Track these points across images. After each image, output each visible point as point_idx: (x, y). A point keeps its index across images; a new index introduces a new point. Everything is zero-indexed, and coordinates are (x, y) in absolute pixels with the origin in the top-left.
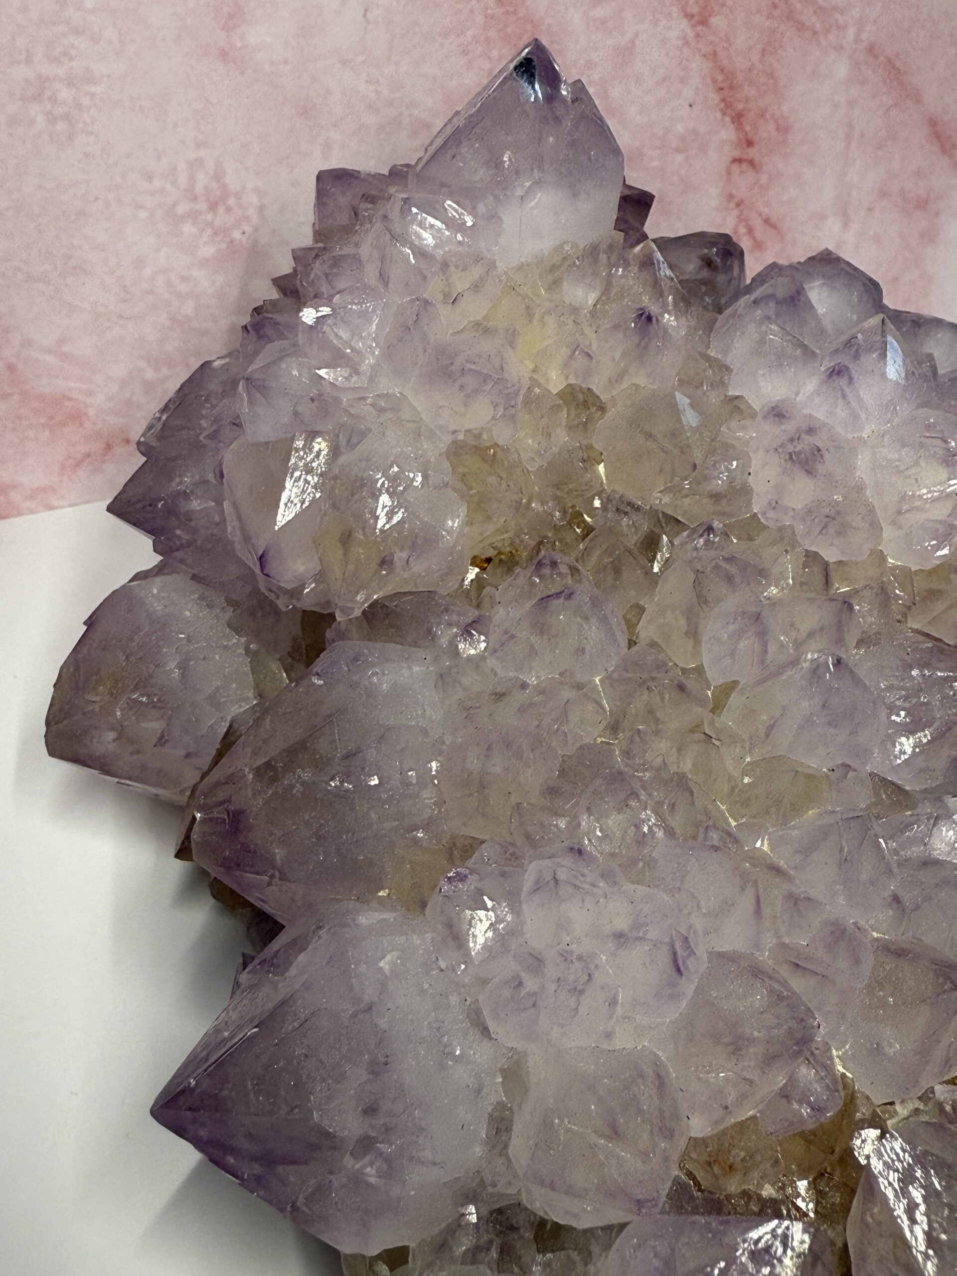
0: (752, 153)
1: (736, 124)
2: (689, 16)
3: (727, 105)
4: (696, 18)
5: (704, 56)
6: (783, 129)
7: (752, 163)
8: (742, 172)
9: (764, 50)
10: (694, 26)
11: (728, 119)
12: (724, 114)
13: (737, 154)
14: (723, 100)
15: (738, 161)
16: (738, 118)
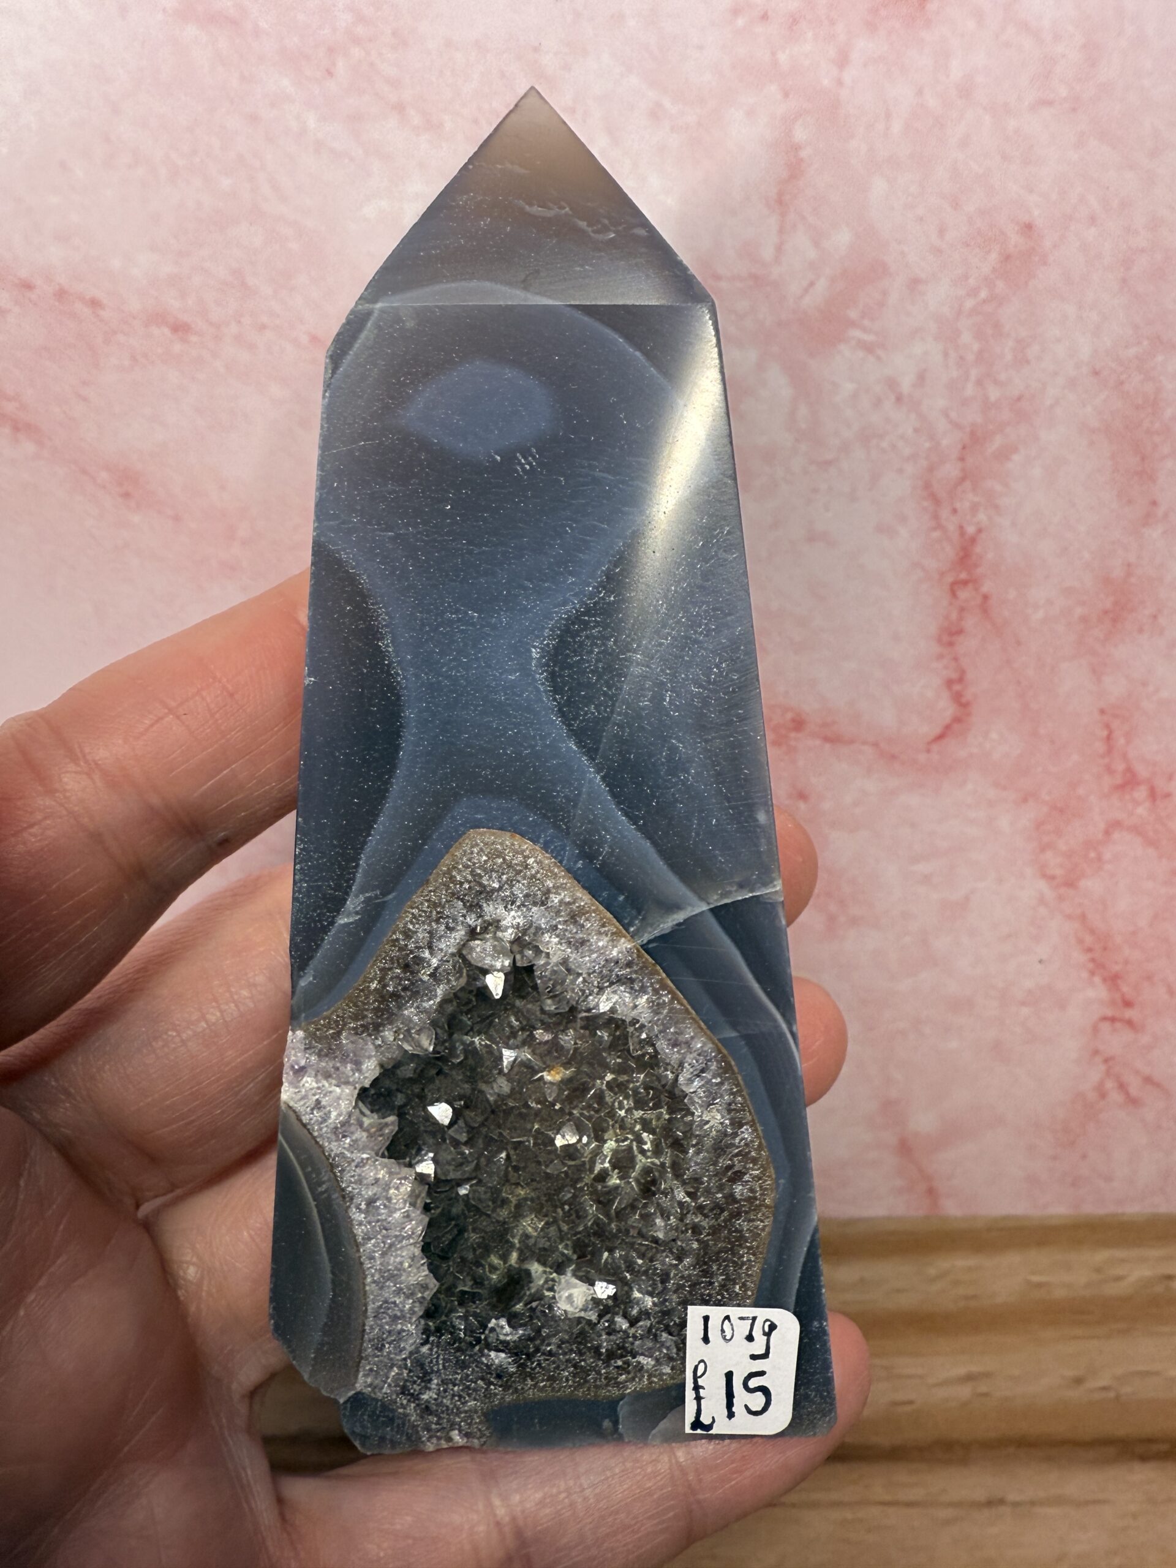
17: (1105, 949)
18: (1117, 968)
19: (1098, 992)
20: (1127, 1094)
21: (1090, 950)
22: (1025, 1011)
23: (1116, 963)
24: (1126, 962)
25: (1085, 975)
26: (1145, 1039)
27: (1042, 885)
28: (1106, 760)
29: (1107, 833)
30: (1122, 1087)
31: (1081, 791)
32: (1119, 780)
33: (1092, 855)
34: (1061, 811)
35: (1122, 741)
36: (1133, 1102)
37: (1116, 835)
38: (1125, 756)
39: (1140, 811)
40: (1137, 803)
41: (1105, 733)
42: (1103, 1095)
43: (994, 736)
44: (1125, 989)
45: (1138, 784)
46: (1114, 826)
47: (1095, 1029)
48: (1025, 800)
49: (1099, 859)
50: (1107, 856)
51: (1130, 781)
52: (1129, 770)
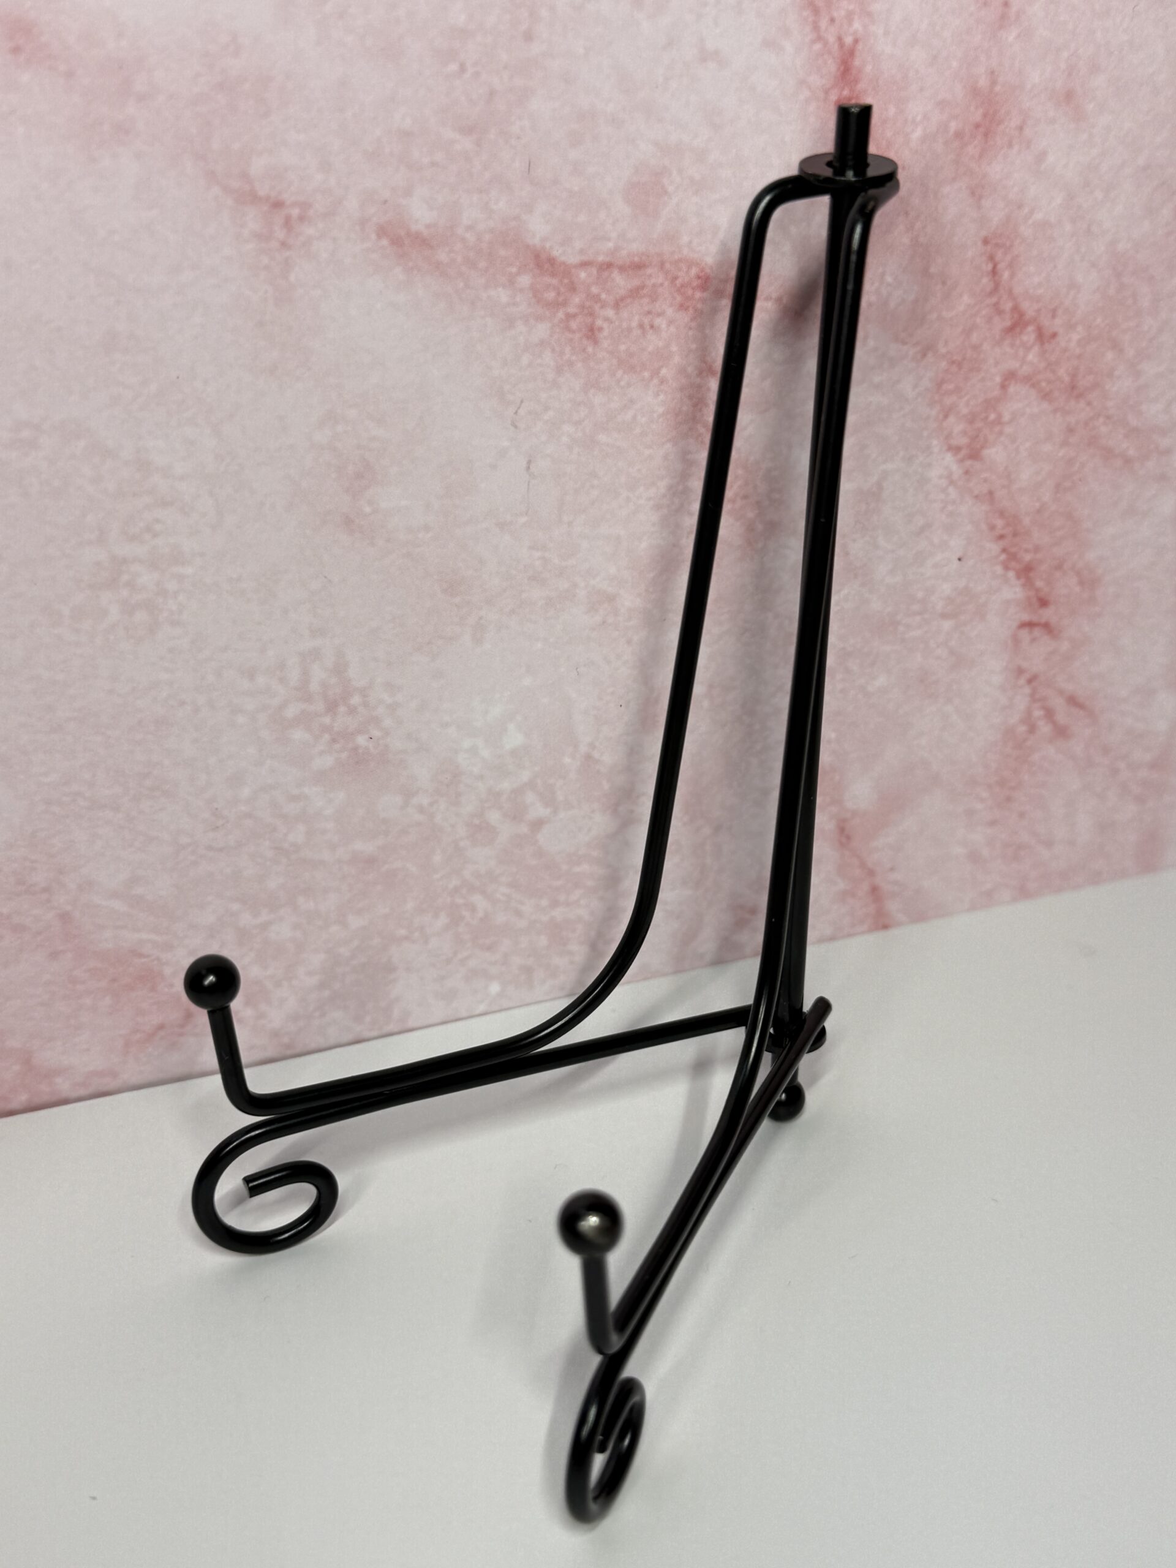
0: (1047, 614)
1: (1023, 580)
2: (956, 450)
3: (1010, 557)
4: (964, 452)
5: (977, 497)
6: (1089, 581)
7: (1047, 627)
8: (1033, 640)
9: (1058, 486)
10: (962, 461)
11: (1011, 574)
12: (1007, 568)
13: (1026, 617)
14: (1004, 550)
15: (1030, 625)
16: (1026, 572)
17: (1015, 534)
18: (1028, 557)
19: (1013, 591)
20: (1054, 723)
21: (1001, 537)
22: (947, 625)
23: (1027, 551)
24: (1037, 549)
25: (999, 569)
26: (1065, 646)
27: (949, 458)
28: (994, 300)
29: (1003, 387)
30: (1049, 714)
31: (975, 338)
32: (1008, 323)
33: (992, 416)
34: (960, 365)
35: (1006, 275)
36: (1062, 732)
37: (1012, 389)
38: (1010, 292)
39: (1031, 357)
40: (1028, 349)
41: (990, 266)
42: (1032, 729)
43: (889, 279)
44: (1039, 584)
45: (1026, 324)
46: (1010, 376)
47: (1016, 640)
48: (924, 355)
49: (999, 421)
50: (1006, 417)
51: (1018, 323)
52: (1016, 309)
